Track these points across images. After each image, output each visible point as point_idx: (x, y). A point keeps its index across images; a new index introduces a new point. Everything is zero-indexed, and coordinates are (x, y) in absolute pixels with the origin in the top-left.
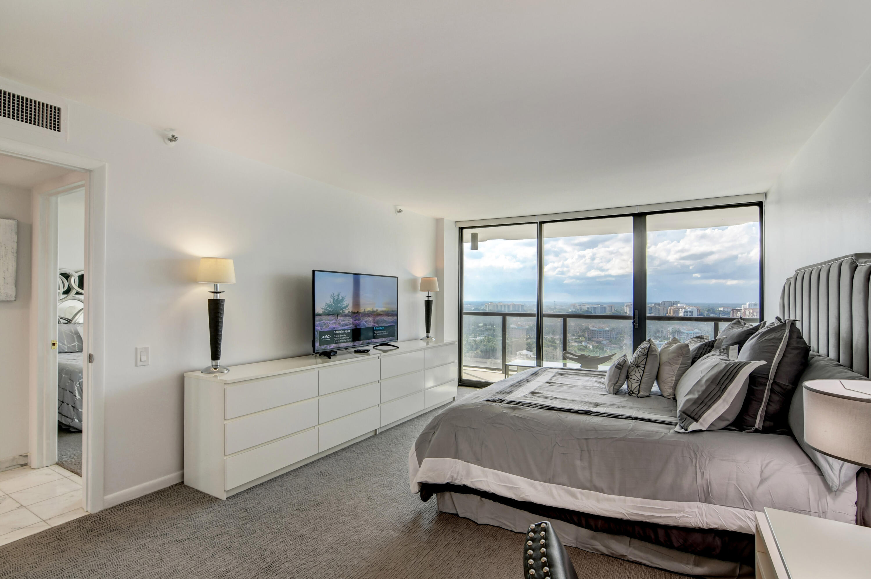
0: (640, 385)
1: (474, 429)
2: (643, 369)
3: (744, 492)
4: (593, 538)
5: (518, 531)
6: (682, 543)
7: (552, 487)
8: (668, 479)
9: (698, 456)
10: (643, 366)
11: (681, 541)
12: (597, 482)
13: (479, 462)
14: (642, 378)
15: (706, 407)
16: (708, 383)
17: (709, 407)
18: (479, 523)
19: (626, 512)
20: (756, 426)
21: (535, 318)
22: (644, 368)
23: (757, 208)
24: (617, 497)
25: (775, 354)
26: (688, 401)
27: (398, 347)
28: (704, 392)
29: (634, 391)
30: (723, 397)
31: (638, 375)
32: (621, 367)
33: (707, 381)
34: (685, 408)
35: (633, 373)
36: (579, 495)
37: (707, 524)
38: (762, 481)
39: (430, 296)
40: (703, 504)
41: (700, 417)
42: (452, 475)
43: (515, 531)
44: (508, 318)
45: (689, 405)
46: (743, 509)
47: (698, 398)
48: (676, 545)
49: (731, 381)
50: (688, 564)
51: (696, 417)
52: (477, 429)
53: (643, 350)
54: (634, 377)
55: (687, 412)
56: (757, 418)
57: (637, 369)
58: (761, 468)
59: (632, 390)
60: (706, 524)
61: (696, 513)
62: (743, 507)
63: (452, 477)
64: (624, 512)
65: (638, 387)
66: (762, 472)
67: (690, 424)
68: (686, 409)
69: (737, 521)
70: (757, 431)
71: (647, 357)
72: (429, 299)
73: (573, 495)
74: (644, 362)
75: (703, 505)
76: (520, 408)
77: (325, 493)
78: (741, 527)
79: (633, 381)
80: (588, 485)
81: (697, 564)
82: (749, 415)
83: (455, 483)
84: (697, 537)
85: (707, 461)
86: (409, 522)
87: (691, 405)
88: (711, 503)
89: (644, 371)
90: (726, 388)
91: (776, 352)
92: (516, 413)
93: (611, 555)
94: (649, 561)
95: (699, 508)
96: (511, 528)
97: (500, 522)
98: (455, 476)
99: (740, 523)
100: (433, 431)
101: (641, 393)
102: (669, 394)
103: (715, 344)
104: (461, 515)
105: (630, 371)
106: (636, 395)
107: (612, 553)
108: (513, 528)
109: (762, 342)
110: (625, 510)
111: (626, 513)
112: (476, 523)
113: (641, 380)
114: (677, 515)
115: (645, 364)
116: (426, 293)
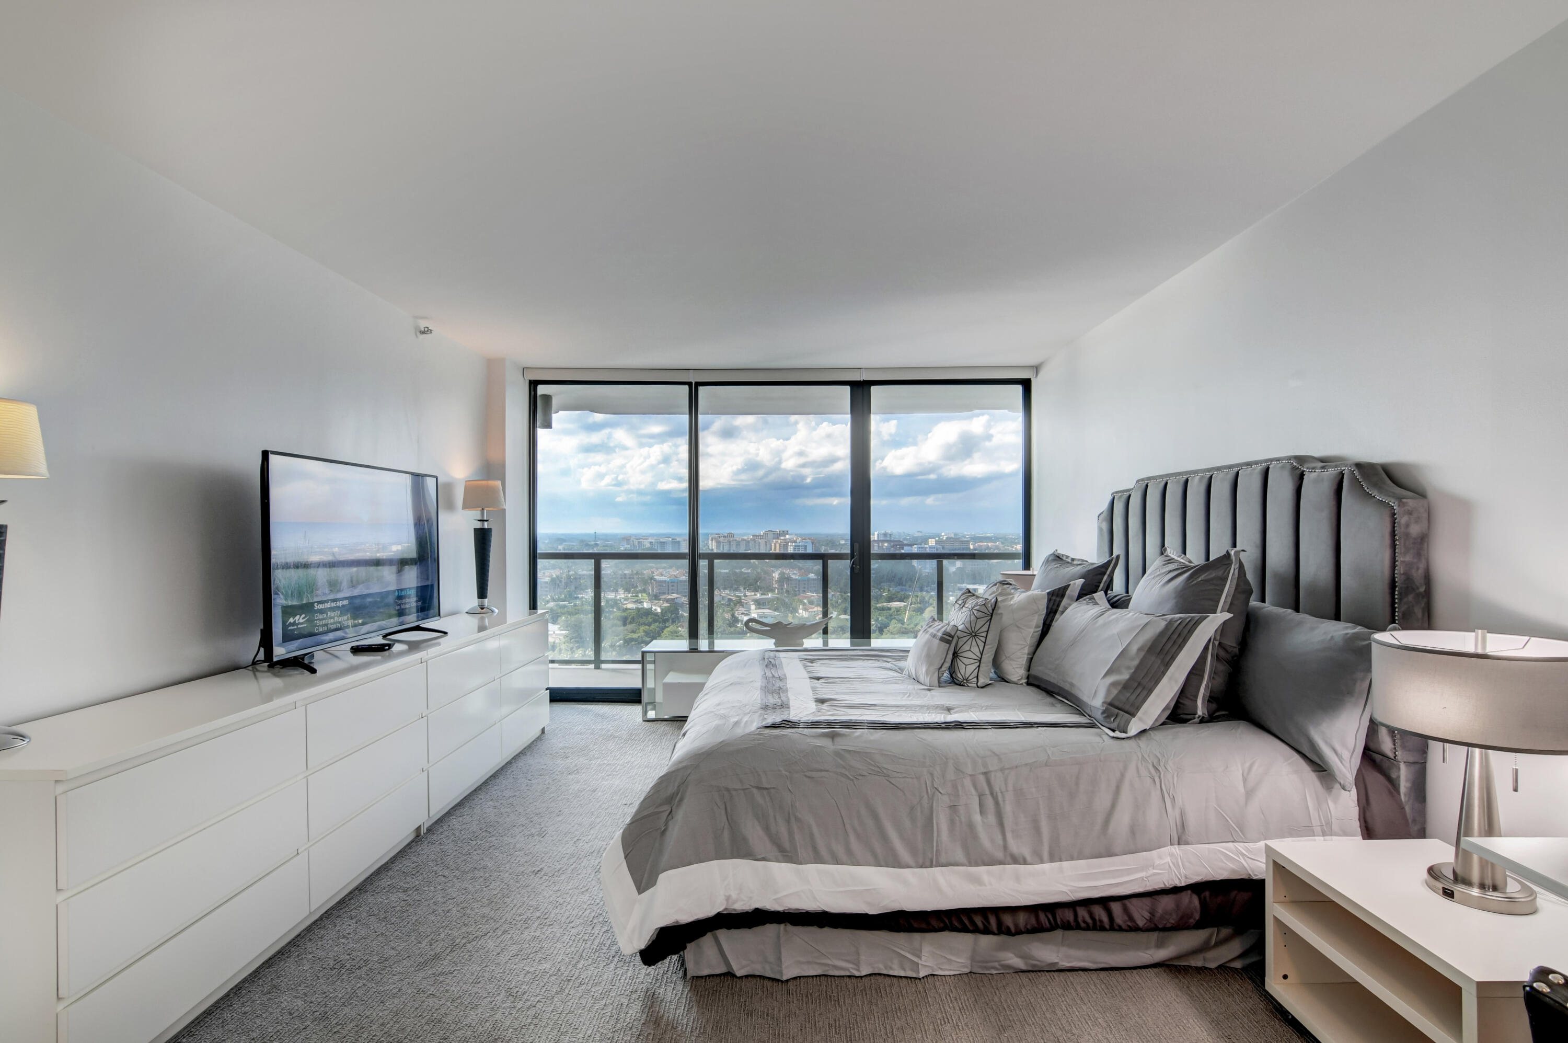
0: (979, 666)
1: (766, 789)
2: (983, 639)
3: (1227, 815)
4: (1002, 948)
5: (863, 973)
6: (1148, 918)
7: (936, 872)
8: (1123, 819)
9: (1162, 773)
10: (984, 634)
11: (1147, 915)
12: (1015, 846)
13: (788, 855)
14: (982, 654)
15: (1145, 693)
16: (1142, 654)
17: (1150, 691)
18: (784, 978)
19: (1070, 888)
20: (1200, 713)
21: (686, 562)
22: (986, 637)
23: (1019, 388)
24: (1047, 866)
25: (1218, 602)
26: (1114, 684)
27: (445, 633)
28: (1138, 668)
29: (970, 678)
30: (1169, 673)
31: (975, 650)
32: (950, 639)
33: (1140, 650)
34: (1112, 696)
35: (966, 647)
36: (985, 878)
37: (1186, 877)
38: (1249, 794)
39: (487, 521)
40: (1176, 846)
41: (1138, 709)
42: (727, 894)
43: (857, 974)
44: (605, 564)
45: (1115, 692)
46: (1233, 842)
47: (1132, 678)
48: (1141, 923)
49: (1181, 647)
50: (1147, 948)
51: (1132, 710)
52: (774, 788)
53: (984, 607)
54: (969, 654)
55: (1117, 703)
56: (1198, 700)
57: (974, 640)
58: (1243, 775)
59: (967, 676)
60: (1184, 878)
61: (1169, 866)
62: (1233, 840)
63: (728, 898)
64: (1065, 889)
65: (977, 670)
66: (1245, 780)
67: (1128, 722)
68: (1113, 699)
69: (1228, 863)
70: (1202, 721)
71: (991, 619)
72: (483, 525)
73: (977, 880)
74: (985, 628)
75: (1175, 849)
76: (842, 733)
77: (386, 1013)
78: (1234, 871)
79: (967, 661)
80: (1000, 855)
81: (1160, 945)
82: (1187, 698)
83: (735, 910)
84: (1167, 903)
85: (1175, 778)
86: (642, 1022)
87: (1120, 692)
88: (1187, 843)
89: (985, 643)
90: (1173, 658)
91: (1220, 598)
92: (841, 744)
93: (1030, 968)
94: (1089, 961)
95: (1171, 855)
96: (848, 970)
97: (828, 965)
98: (734, 896)
99: (1231, 865)
100: (667, 808)
101: (982, 681)
102: (1020, 678)
103: (1068, 592)
104: (739, 974)
105: (960, 644)
106: (975, 685)
107: (1034, 965)
108: (851, 970)
109: (1196, 584)
110: (1067, 886)
111: (1069, 890)
112: (777, 980)
113: (981, 658)
114: (1143, 874)
115: (987, 631)
116: (475, 514)
